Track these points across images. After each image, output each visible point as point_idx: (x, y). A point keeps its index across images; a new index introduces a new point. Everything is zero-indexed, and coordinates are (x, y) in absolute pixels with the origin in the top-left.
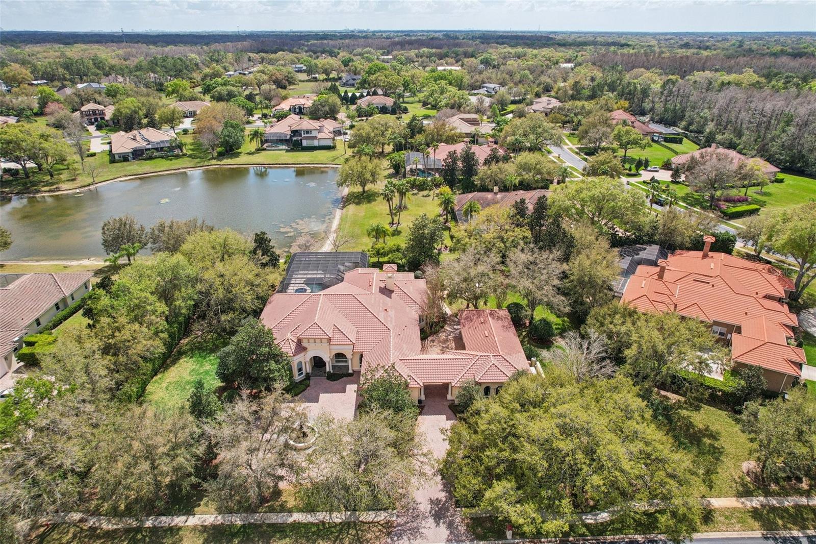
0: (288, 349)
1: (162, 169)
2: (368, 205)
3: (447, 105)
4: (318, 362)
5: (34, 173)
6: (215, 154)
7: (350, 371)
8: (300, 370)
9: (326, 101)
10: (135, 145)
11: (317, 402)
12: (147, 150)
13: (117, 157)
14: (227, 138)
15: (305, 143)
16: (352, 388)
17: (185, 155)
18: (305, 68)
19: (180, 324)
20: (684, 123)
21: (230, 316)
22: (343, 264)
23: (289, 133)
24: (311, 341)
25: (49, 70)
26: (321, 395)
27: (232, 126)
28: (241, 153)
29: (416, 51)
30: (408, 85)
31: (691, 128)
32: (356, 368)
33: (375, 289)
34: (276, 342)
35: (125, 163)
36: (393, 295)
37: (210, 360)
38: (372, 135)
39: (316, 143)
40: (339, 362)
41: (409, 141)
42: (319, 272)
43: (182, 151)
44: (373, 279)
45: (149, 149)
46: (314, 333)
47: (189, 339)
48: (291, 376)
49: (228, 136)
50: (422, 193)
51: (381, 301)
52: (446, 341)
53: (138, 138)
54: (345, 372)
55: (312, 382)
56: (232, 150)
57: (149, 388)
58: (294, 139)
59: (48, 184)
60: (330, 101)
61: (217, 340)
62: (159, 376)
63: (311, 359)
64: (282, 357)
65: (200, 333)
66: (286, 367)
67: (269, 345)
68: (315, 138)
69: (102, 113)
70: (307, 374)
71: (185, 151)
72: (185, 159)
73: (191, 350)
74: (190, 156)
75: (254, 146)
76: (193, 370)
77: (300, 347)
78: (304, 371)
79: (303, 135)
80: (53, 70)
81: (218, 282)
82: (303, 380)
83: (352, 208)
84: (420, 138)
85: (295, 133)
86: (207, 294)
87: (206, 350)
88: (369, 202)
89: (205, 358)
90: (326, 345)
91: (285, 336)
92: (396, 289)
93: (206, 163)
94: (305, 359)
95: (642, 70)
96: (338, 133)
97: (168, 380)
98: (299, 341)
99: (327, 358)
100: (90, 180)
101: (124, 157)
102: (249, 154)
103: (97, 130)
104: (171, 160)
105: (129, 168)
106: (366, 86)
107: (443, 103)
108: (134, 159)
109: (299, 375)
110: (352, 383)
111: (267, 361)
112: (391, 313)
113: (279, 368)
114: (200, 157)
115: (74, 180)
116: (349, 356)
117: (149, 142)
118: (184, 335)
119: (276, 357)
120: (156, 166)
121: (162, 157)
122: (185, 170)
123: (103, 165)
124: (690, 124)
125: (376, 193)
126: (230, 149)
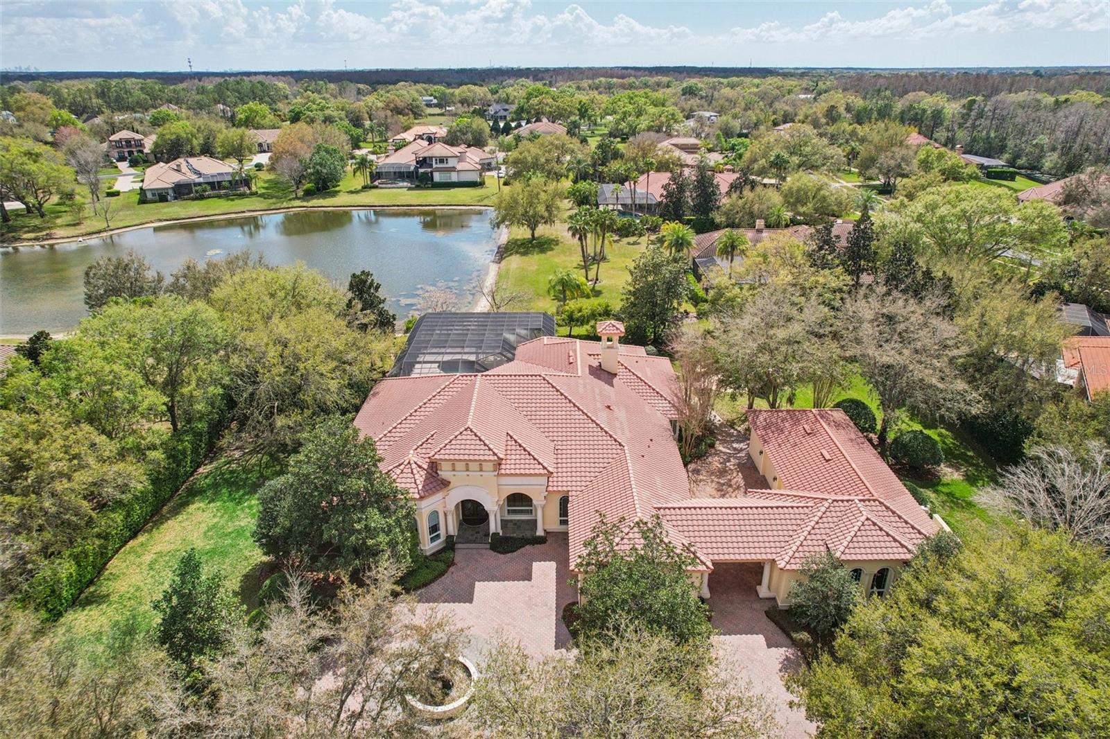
0: (409, 482)
1: (217, 212)
2: (542, 256)
3: (649, 129)
4: (472, 513)
5: (18, 215)
6: (300, 193)
7: (540, 533)
8: (434, 529)
9: (469, 126)
10: (177, 178)
11: (471, 601)
12: (196, 184)
13: (149, 195)
14: (318, 167)
15: (437, 177)
16: (545, 571)
17: (255, 194)
18: (435, 101)
19: (197, 435)
20: (1006, 156)
21: (295, 417)
22: (512, 331)
23: (414, 163)
24: (459, 466)
25: (79, 99)
26: (479, 586)
27: (327, 151)
28: (339, 191)
29: (590, 82)
30: (586, 110)
31: (1020, 162)
32: (554, 526)
33: (581, 370)
34: (383, 467)
35: (161, 204)
36: (615, 381)
37: (250, 507)
38: (543, 160)
39: (454, 177)
40: (514, 512)
41: (600, 168)
42: (466, 350)
43: (250, 188)
44: (575, 351)
45: (200, 184)
46: (465, 448)
47: (215, 464)
48: (415, 542)
49: (321, 165)
50: (625, 240)
51: (597, 391)
52: (723, 472)
53: (184, 168)
54: (528, 534)
55: (458, 556)
56: (325, 187)
57: (115, 565)
58: (421, 170)
59: (36, 229)
60: (474, 126)
61: (267, 467)
62: (141, 538)
63: (457, 506)
64: (395, 500)
65: (237, 454)
66: (404, 523)
67: (369, 475)
68: (453, 169)
69: (140, 144)
70: (449, 538)
71: (254, 189)
72: (254, 199)
73: (215, 486)
74: (261, 196)
75: (360, 181)
76: (214, 526)
77: (435, 481)
78: (442, 532)
79: (434, 166)
80: (84, 100)
81: (273, 352)
82: (439, 552)
83: (515, 261)
84: (615, 166)
85: (423, 162)
86: (252, 377)
87: (243, 487)
88: (543, 251)
89: (239, 503)
90: (489, 475)
91: (404, 455)
92: (620, 370)
93: (285, 205)
94: (445, 505)
95: (922, 93)
96: (487, 167)
97: (158, 548)
98: (434, 466)
99: (492, 504)
100: (103, 225)
101: (159, 195)
102: (351, 192)
103: (131, 166)
104: (233, 200)
105: (165, 210)
106: (524, 115)
107: (643, 126)
108: (176, 198)
109: (433, 540)
110: (545, 558)
111: (363, 508)
112: (620, 413)
113: (389, 526)
114: (277, 197)
115: (78, 224)
116: (538, 501)
117: (199, 174)
118: (206, 457)
119: (383, 499)
120: (208, 208)
121: (219, 197)
122: (252, 214)
123: (127, 207)
124: (1017, 156)
125: (553, 240)
126: (324, 185)
